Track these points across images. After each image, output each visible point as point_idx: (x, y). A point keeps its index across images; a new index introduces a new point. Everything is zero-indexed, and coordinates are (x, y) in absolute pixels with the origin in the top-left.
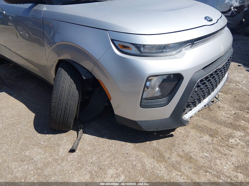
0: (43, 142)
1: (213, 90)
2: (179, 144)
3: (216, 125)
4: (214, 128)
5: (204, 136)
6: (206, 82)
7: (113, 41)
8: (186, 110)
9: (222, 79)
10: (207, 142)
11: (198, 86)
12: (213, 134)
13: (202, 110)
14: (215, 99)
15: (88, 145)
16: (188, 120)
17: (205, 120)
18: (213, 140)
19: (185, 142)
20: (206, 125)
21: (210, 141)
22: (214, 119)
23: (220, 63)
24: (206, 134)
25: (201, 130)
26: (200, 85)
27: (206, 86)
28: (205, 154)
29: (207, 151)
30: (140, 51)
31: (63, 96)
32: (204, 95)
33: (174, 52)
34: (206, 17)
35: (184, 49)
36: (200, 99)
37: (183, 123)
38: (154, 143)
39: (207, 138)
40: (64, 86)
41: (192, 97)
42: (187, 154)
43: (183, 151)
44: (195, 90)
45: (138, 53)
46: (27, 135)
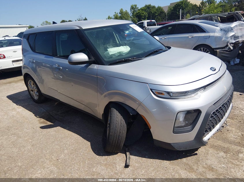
0: (102, 161)
1: (222, 118)
2: (202, 160)
3: (228, 144)
4: (226, 146)
5: (220, 153)
6: (217, 113)
7: (151, 90)
8: (205, 134)
9: (228, 109)
10: (223, 157)
11: (212, 117)
12: (226, 151)
13: (215, 134)
14: (224, 125)
15: (136, 162)
16: (207, 141)
17: (219, 141)
18: (227, 156)
19: (207, 158)
20: (220, 144)
21: (225, 156)
22: (225, 140)
23: (225, 99)
24: (221, 152)
25: (217, 149)
26: (213, 116)
27: (217, 116)
28: (222, 165)
29: (224, 163)
30: (170, 95)
31: (117, 127)
32: (217, 123)
33: (193, 95)
34: (211, 68)
35: (199, 92)
36: (214, 125)
37: (204, 144)
38: (184, 160)
39: (222, 154)
40: (118, 120)
41: (208, 125)
42: (210, 166)
43: (206, 164)
44: (210, 119)
45: (169, 97)
46: (89, 157)
